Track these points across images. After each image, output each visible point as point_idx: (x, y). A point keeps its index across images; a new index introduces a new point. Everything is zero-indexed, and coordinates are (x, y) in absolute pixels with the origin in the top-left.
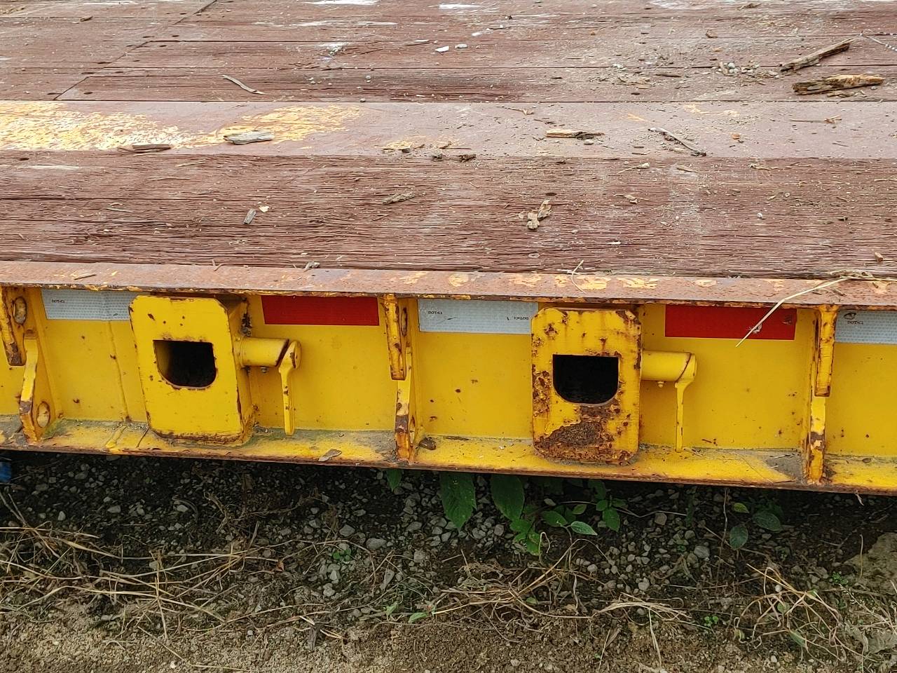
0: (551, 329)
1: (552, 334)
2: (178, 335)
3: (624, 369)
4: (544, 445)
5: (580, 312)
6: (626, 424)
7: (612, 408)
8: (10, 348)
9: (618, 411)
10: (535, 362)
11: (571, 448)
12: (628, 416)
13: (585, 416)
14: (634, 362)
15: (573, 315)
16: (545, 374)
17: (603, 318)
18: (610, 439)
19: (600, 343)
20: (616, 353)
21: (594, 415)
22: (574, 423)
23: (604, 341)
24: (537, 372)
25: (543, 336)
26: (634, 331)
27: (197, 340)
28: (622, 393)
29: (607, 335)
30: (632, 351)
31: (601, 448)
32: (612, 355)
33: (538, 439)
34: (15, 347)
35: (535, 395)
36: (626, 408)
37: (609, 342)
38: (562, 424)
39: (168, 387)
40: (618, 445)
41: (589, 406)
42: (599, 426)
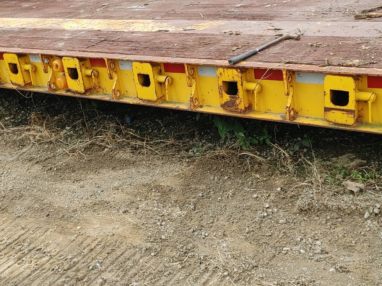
0: (221, 74)
1: (221, 75)
2: (142, 73)
3: (239, 85)
4: (223, 106)
5: (227, 69)
6: (241, 101)
7: (237, 96)
8: (109, 75)
9: (238, 97)
10: (219, 83)
11: (229, 108)
12: (241, 99)
13: (231, 98)
14: (241, 84)
15: (225, 70)
16: (221, 86)
17: (232, 71)
18: (238, 106)
19: (232, 78)
20: (236, 81)
21: (233, 98)
22: (229, 100)
23: (233, 77)
24: (219, 86)
25: (219, 75)
26: (240, 75)
27: (146, 74)
28: (239, 92)
29: (234, 76)
30: (240, 81)
31: (236, 108)
32: (235, 81)
33: (221, 105)
34: (110, 75)
35: (219, 92)
36: (240, 97)
37: (234, 78)
38: (226, 101)
39: (141, 86)
40: (240, 107)
41: (232, 96)
42: (235, 101)
